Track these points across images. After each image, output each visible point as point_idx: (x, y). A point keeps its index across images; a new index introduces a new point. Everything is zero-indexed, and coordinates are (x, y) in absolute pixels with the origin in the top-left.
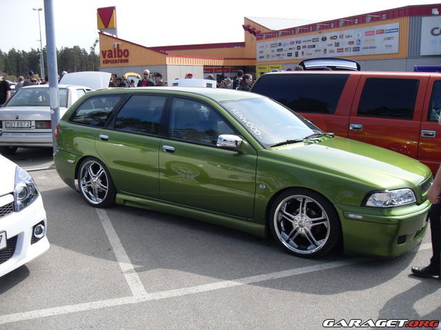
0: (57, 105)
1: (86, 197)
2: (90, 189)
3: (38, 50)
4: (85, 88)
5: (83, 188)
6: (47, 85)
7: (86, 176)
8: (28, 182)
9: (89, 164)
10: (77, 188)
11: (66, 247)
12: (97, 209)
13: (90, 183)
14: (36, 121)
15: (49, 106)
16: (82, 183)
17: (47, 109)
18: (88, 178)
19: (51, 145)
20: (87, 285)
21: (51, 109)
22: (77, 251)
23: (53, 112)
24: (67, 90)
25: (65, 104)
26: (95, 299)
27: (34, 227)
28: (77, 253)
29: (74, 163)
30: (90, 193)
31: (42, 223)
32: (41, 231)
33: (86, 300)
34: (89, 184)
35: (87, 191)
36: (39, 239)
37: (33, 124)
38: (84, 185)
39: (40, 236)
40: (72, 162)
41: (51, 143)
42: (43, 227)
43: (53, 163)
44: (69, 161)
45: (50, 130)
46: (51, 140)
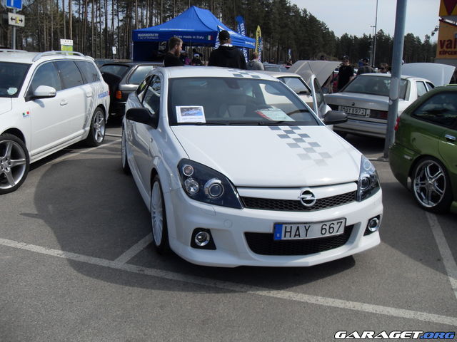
0: (396, 96)
1: (418, 197)
2: (423, 190)
3: (370, 37)
4: (425, 81)
5: (415, 188)
6: (388, 74)
7: (421, 175)
8: (372, 173)
9: (427, 165)
10: (409, 185)
11: (393, 246)
12: (427, 213)
13: (424, 184)
14: (371, 110)
15: (388, 96)
16: (415, 182)
17: (386, 100)
18: (424, 178)
19: (384, 136)
20: (412, 291)
21: (390, 99)
22: (404, 252)
23: (391, 103)
24: (406, 80)
25: (402, 96)
26: (421, 309)
27: (370, 220)
28: (404, 256)
29: (411, 160)
30: (422, 194)
31: (378, 217)
32: (375, 225)
33: (410, 308)
34: (422, 184)
35: (419, 191)
36: (371, 232)
37: (368, 112)
38: (417, 185)
39: (373, 229)
40: (409, 158)
41: (384, 134)
42: (377, 221)
43: (382, 154)
44: (406, 157)
45: (385, 121)
46: (385, 132)
